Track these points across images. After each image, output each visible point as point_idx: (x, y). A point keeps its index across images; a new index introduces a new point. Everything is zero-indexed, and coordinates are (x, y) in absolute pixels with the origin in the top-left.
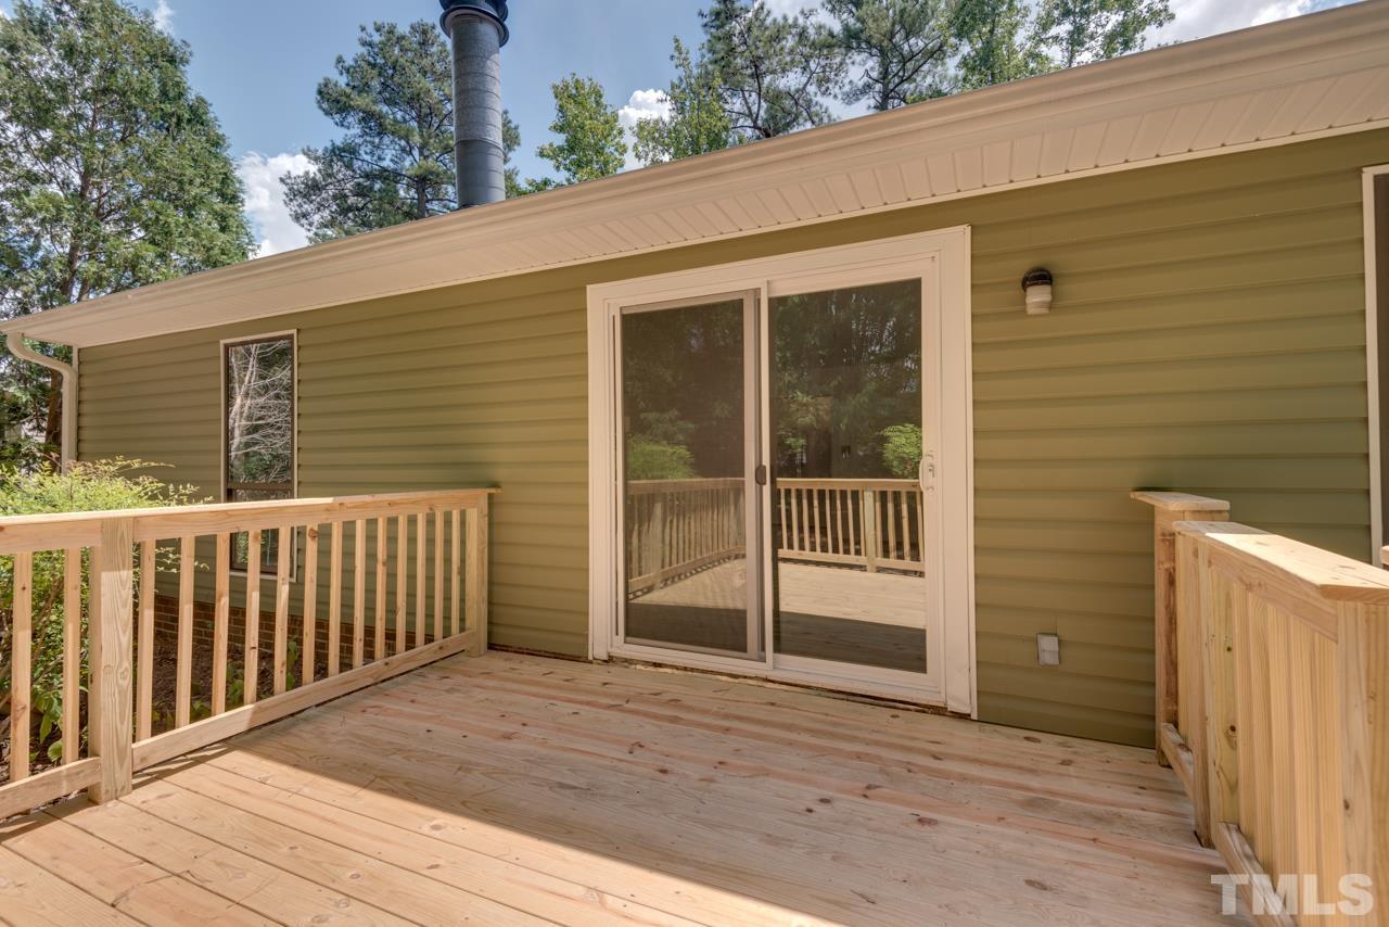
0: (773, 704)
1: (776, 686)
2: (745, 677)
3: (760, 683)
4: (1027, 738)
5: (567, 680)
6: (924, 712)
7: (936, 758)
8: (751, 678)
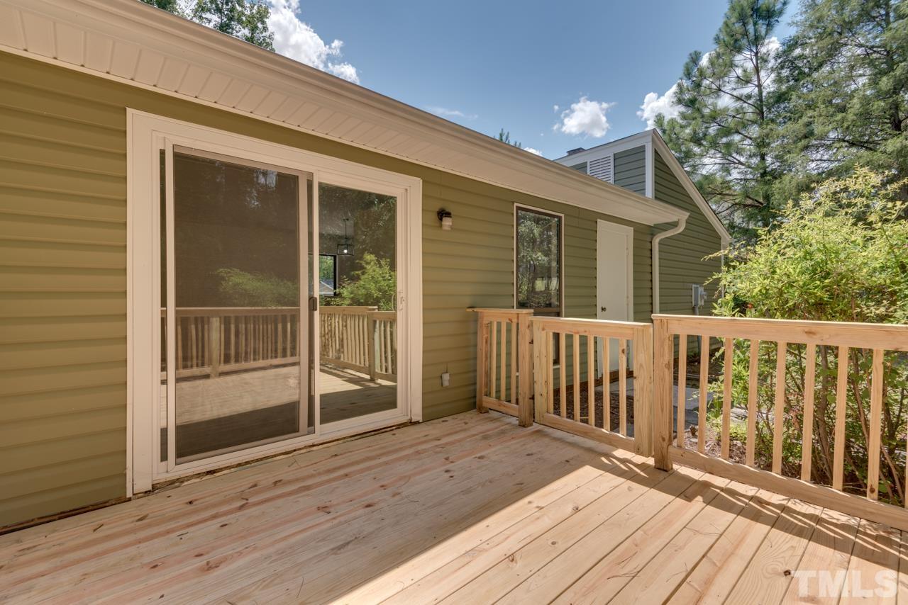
0: (336, 455)
1: (320, 447)
2: (295, 450)
3: (308, 450)
4: (443, 421)
5: (139, 520)
6: (399, 428)
7: (439, 440)
8: (300, 449)
